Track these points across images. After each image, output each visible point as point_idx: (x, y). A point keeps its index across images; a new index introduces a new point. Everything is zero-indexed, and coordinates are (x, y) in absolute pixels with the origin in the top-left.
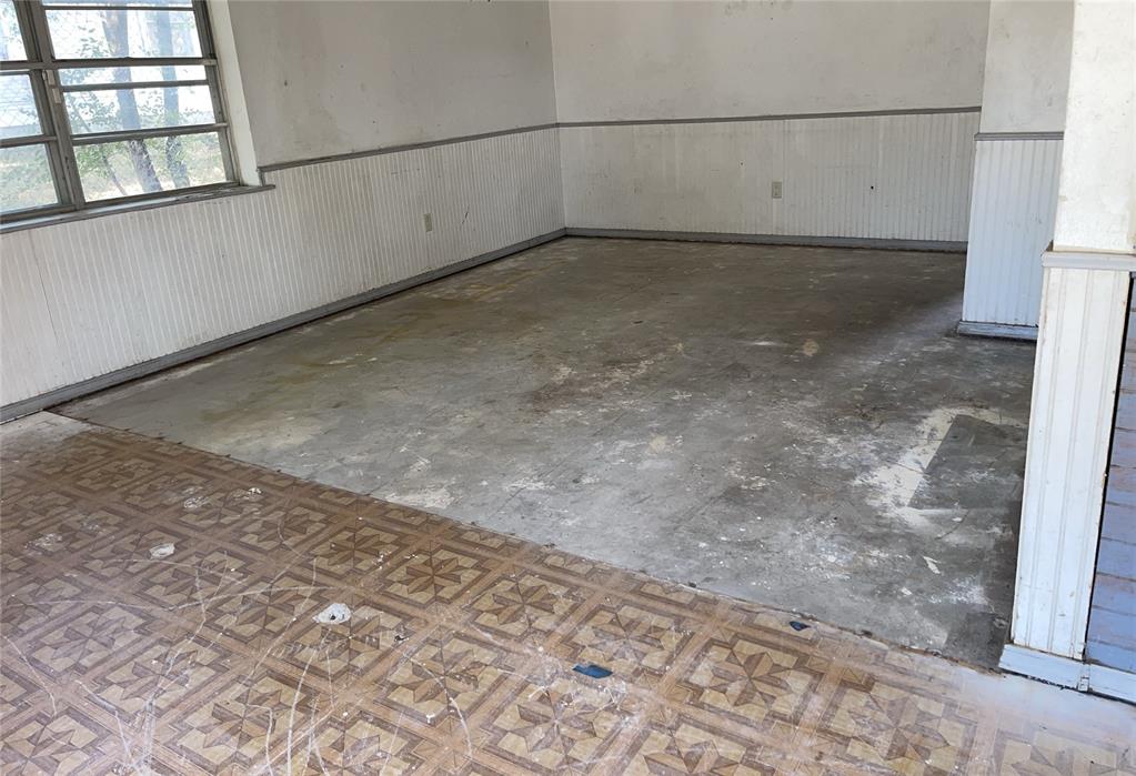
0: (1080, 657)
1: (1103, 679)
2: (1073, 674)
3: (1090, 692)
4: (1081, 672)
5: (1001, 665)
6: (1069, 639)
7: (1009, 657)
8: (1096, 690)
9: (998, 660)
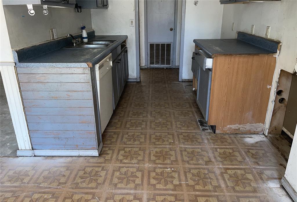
0: (31, 149)
1: (37, 152)
2: (30, 153)
3: (35, 156)
4: (32, 152)
5: (17, 155)
6: (28, 146)
7: (19, 153)
8: (36, 155)
9: (17, 154)
